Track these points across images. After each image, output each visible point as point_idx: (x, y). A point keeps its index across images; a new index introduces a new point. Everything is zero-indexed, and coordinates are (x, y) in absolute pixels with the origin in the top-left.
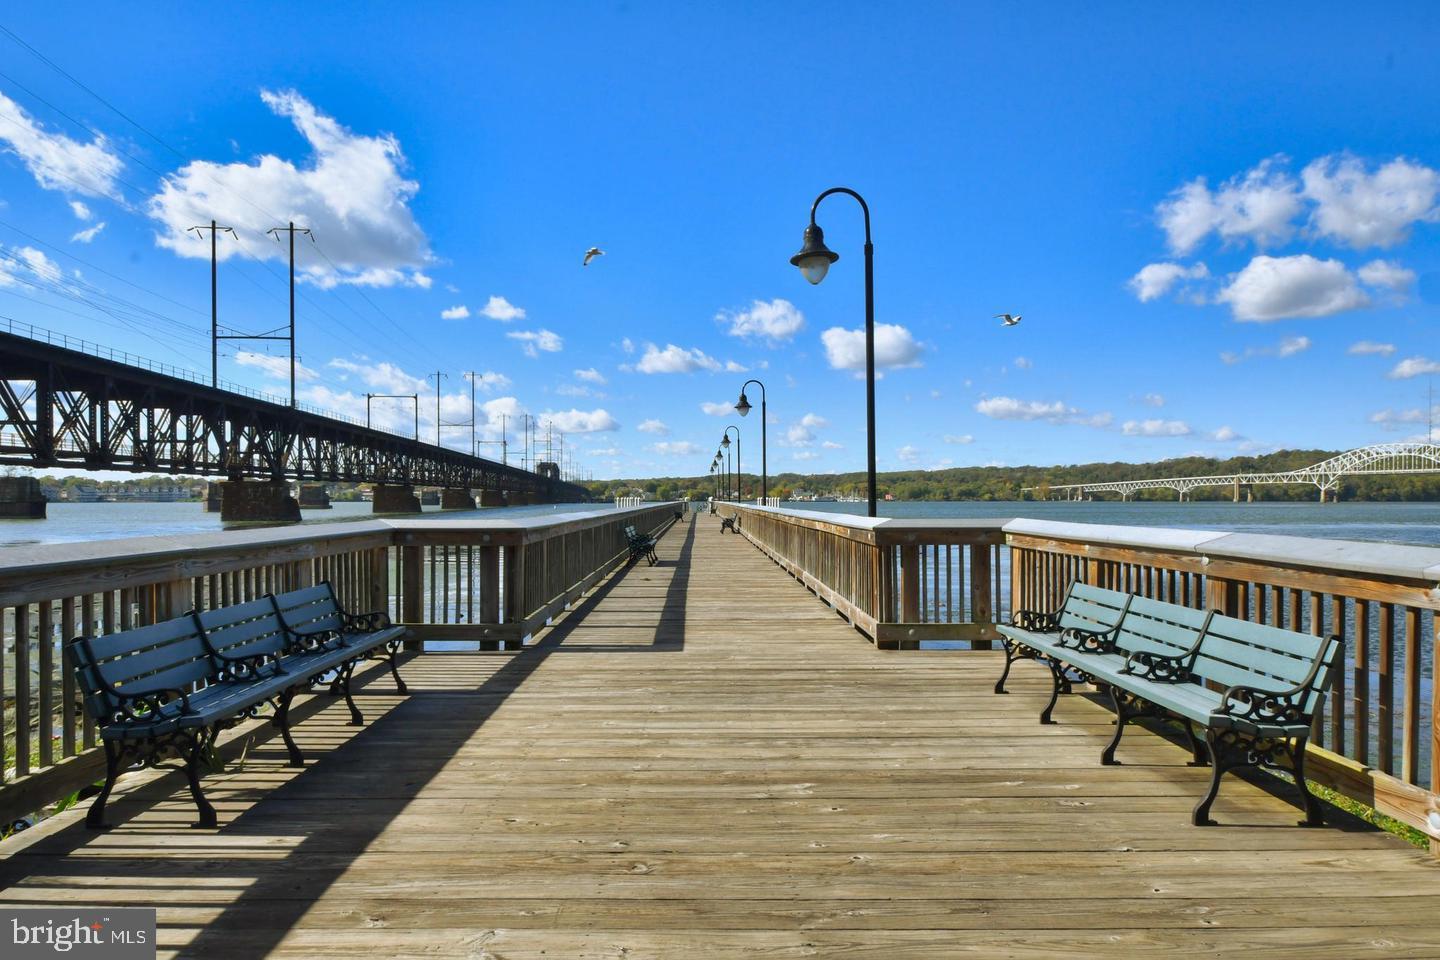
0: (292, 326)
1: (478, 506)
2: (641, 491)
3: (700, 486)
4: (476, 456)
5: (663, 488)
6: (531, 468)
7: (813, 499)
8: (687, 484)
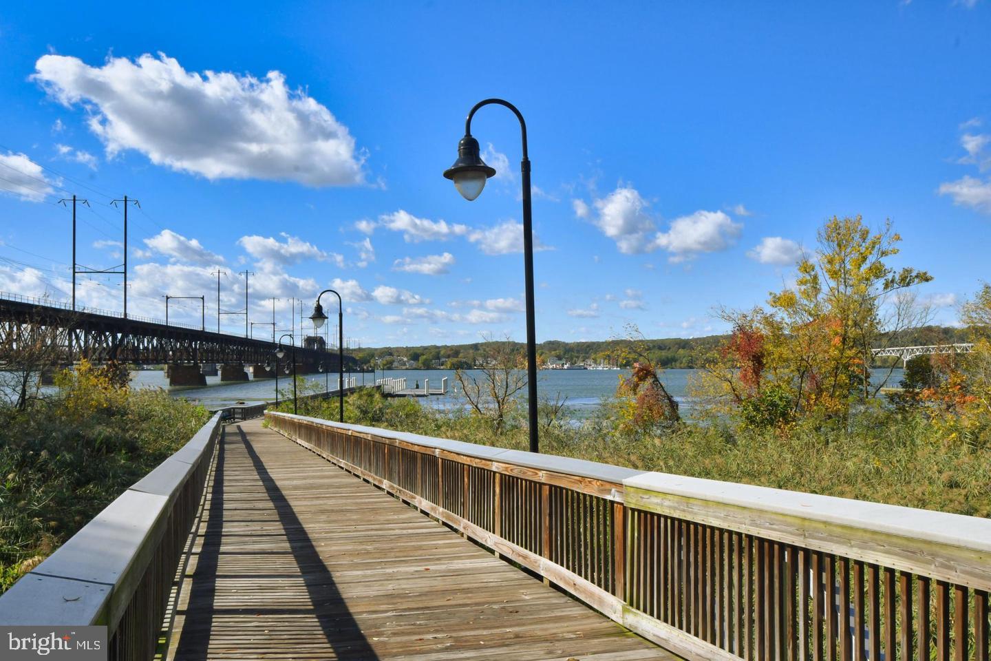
0: (125, 264)
1: (251, 377)
2: (405, 359)
3: (461, 355)
4: (249, 337)
5: (425, 357)
6: (299, 343)
7: (565, 367)
8: (449, 353)
